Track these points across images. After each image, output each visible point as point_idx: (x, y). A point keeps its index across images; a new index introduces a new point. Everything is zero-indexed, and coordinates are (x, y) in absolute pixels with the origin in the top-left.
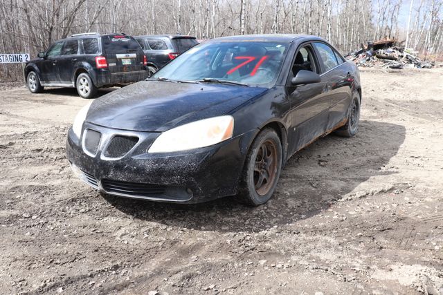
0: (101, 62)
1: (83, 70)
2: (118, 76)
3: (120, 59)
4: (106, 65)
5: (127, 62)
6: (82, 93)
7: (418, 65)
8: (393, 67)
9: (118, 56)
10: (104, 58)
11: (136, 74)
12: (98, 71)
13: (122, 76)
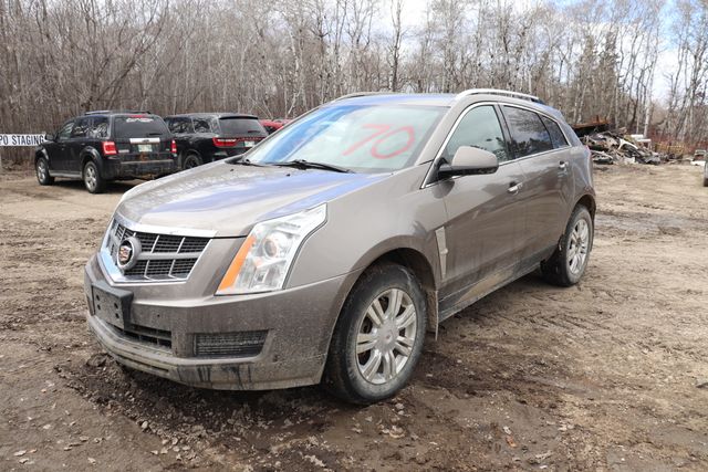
0: (109, 148)
1: (89, 157)
2: (130, 165)
3: (136, 144)
4: (114, 152)
5: (145, 149)
6: (89, 185)
7: (640, 159)
8: (600, 162)
9: (133, 140)
10: (113, 144)
11: (157, 164)
12: (105, 158)
13: (136, 166)
